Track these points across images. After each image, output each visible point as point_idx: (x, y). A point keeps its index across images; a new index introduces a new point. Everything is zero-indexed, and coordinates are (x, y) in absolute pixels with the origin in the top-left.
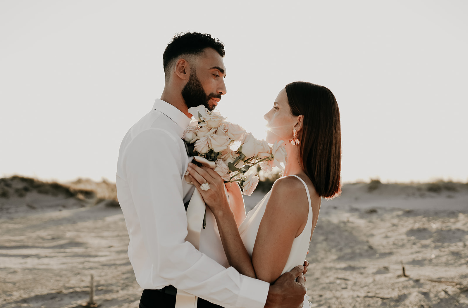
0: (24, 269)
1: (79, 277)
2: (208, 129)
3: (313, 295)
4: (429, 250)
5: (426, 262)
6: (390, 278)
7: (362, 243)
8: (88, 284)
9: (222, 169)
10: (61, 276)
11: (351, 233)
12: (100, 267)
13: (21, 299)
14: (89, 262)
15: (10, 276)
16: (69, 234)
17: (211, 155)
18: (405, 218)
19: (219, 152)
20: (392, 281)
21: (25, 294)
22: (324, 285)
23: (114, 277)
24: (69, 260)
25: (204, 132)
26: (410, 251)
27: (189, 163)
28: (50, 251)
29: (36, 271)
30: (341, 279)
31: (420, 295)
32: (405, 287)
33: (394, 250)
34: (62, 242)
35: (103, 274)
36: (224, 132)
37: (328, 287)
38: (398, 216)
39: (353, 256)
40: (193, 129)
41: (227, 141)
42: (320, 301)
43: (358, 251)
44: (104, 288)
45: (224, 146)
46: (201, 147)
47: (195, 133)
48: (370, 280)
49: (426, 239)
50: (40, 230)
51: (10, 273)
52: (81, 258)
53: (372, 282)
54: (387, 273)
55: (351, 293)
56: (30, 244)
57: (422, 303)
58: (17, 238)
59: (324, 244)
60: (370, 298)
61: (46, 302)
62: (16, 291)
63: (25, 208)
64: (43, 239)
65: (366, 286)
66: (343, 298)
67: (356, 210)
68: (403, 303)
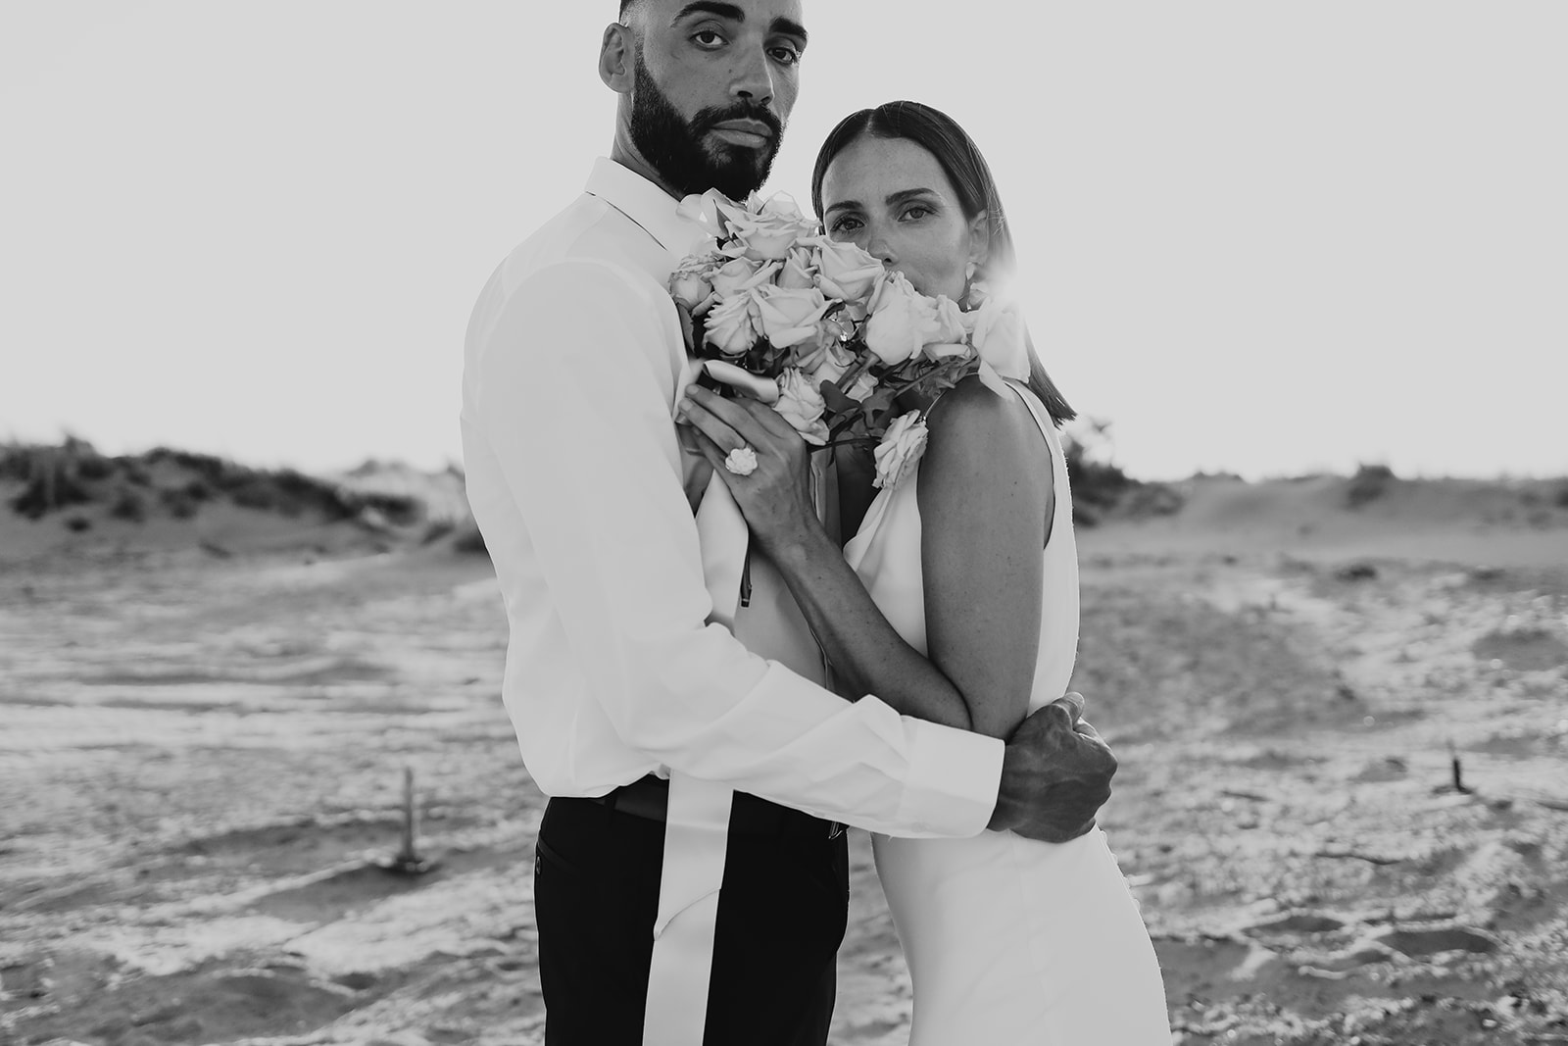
0: (195, 750)
1: (368, 776)
2: (750, 265)
3: (1138, 845)
4: (1551, 703)
5: (1539, 745)
6: (1409, 797)
7: (1316, 677)
8: (396, 798)
9: (800, 404)
10: (312, 773)
11: (1280, 646)
12: (438, 745)
13: (184, 841)
14: (401, 728)
15: (149, 769)
16: (338, 641)
17: (763, 358)
18: (1473, 599)
19: (788, 348)
20: (1414, 806)
21: (198, 826)
22: (1181, 815)
23: (480, 779)
24: (337, 721)
25: (735, 276)
26: (1484, 707)
27: (687, 387)
28: (276, 691)
29: (232, 756)
30: (1238, 796)
31: (1509, 852)
32: (1458, 826)
33: (1429, 705)
34: (314, 664)
35: (446, 767)
36: (805, 273)
37: (1193, 822)
38: (1449, 591)
39: (1283, 722)
40: (701, 267)
41: (817, 307)
42: (1164, 866)
43: (1301, 705)
44: (450, 811)
45: (807, 326)
46: (729, 330)
47: (708, 281)
48: (1338, 800)
49: (1544, 668)
50: (243, 623)
51: (151, 759)
52: (377, 715)
53: (1346, 809)
54: (1398, 779)
55: (1271, 842)
56: (213, 669)
57: (1515, 879)
58: (173, 650)
59: (1187, 682)
60: (1335, 860)
61: (263, 852)
62: (170, 816)
63: (194, 554)
64: (254, 652)
65: (1322, 820)
66: (1243, 859)
67: (1304, 568)
68: (1447, 877)
